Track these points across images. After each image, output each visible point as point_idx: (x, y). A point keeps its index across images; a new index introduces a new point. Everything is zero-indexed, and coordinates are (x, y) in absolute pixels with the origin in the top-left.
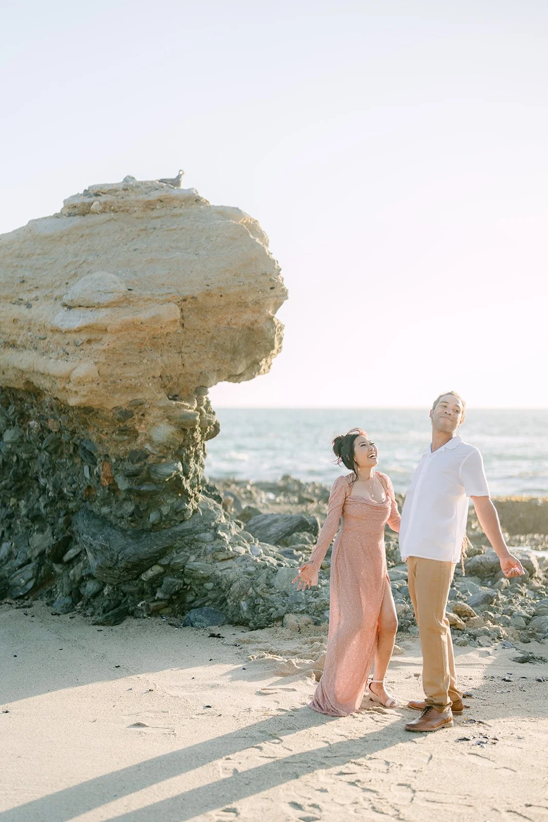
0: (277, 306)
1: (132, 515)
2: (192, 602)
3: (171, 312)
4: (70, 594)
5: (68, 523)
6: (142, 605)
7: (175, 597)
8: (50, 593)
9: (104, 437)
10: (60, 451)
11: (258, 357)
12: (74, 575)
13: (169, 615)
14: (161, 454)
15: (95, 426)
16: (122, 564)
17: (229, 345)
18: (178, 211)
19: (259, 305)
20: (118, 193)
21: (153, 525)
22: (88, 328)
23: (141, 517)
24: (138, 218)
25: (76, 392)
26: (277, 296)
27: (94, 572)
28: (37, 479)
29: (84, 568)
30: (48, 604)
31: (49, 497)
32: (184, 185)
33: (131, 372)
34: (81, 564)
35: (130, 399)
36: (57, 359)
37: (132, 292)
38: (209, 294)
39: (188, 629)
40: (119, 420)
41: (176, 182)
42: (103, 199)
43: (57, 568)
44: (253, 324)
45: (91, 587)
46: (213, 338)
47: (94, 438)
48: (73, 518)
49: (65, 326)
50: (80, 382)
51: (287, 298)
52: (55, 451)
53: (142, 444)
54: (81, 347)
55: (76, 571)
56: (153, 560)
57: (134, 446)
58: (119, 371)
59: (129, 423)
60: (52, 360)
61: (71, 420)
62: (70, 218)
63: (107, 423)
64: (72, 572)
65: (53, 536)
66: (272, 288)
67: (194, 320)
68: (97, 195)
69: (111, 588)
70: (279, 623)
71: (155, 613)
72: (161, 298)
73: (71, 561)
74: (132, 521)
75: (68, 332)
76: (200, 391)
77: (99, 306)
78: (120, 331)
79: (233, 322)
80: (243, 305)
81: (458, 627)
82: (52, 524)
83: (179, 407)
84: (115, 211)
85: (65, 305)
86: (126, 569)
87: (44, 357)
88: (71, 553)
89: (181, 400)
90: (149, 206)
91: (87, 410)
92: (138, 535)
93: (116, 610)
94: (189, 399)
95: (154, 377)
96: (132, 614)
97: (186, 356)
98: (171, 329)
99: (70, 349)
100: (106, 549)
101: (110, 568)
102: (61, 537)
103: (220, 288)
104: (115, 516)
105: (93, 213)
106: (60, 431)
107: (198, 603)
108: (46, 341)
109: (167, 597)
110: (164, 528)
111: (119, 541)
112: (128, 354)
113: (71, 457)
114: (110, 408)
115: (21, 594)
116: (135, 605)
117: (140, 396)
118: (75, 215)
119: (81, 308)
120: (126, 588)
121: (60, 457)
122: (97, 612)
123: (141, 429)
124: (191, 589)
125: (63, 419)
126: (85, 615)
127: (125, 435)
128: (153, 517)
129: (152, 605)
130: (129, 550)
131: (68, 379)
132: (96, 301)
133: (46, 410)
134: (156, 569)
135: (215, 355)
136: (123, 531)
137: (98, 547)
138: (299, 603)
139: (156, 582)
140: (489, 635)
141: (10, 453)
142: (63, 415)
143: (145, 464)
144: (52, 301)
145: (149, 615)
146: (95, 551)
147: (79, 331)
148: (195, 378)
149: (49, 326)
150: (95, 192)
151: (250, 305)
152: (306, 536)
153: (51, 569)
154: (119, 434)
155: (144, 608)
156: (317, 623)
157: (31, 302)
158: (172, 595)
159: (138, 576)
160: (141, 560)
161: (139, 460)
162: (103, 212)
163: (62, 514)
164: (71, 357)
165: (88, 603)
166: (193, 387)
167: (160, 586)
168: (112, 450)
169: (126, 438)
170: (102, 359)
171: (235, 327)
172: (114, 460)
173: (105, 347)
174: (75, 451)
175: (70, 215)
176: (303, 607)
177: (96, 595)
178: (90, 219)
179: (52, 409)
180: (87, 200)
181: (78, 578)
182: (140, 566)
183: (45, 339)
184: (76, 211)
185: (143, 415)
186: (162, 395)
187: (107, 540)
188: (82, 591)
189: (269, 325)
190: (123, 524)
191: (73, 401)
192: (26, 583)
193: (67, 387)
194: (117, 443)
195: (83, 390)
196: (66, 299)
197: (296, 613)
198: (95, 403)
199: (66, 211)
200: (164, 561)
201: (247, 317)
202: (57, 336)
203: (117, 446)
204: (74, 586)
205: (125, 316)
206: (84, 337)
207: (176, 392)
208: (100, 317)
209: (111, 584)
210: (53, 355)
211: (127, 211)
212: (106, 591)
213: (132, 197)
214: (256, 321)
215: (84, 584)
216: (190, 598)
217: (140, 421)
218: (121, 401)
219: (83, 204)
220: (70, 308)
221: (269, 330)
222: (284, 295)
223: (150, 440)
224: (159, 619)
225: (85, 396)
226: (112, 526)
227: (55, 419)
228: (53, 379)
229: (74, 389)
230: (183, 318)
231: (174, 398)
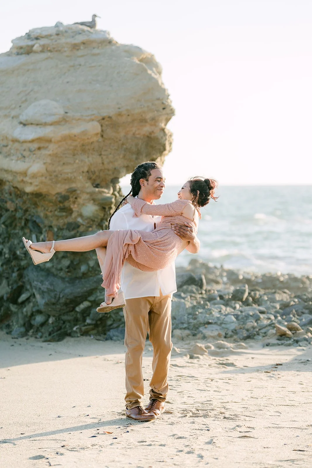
0: (168, 120)
1: (68, 267)
2: (111, 325)
3: (94, 128)
4: (24, 325)
5: (21, 276)
6: (77, 329)
7: (99, 322)
8: (8, 326)
9: (49, 214)
10: (14, 224)
11: (155, 157)
12: (27, 312)
13: (95, 335)
14: (89, 225)
15: (42, 206)
16: (62, 301)
17: (134, 149)
18: (96, 51)
19: (155, 121)
20: (52, 37)
21: (84, 274)
22: (39, 140)
23: (75, 269)
24: (67, 56)
25: (31, 183)
26: (167, 114)
27: (42, 308)
29: (34, 306)
30: (7, 333)
31: (5, 258)
33: (67, 169)
34: (31, 304)
35: (67, 187)
36: (17, 160)
37: (68, 114)
38: (120, 115)
39: (109, 342)
40: (60, 202)
41: (92, 24)
42: (42, 42)
43: (13, 308)
44: (150, 134)
45: (39, 319)
46: (123, 144)
47: (42, 215)
48: (25, 272)
49: (23, 138)
50: (34, 176)
51: (174, 115)
52: (11, 224)
53: (76, 218)
54: (34, 152)
55: (27, 309)
56: (84, 297)
57: (70, 220)
58: (60, 168)
59: (66, 204)
60: (14, 161)
61: (24, 202)
62: (19, 56)
63: (51, 204)
64: (25, 310)
65: (8, 285)
66: (164, 109)
67: (110, 133)
68: (37, 39)
69: (54, 319)
71: (85, 333)
72: (88, 118)
73: (23, 303)
74: (68, 272)
75: (25, 142)
76: (115, 181)
77: (45, 124)
78: (60, 141)
79: (137, 132)
80: (143, 121)
81: (287, 336)
82: (7, 278)
83: (101, 192)
84: (50, 51)
85: (21, 123)
86: (66, 304)
87: (7, 159)
88: (23, 297)
89: (102, 187)
90: (75, 47)
91: (38, 195)
92: (73, 280)
93: (59, 332)
94: (107, 187)
95: (83, 172)
96: (70, 335)
97: (104, 157)
98: (95, 139)
99: (26, 153)
100: (51, 291)
101: (54, 304)
102: (15, 286)
103: (127, 110)
104: (57, 269)
105: (36, 52)
106: (16, 210)
107: (115, 325)
108: (8, 148)
109: (94, 322)
110: (91, 276)
111: (60, 285)
112: (66, 157)
113: (22, 228)
114: (54, 192)
116: (72, 328)
117: (74, 185)
118: (21, 54)
119: (33, 126)
120: (65, 318)
121: (15, 228)
122: (44, 335)
123: (74, 207)
124: (110, 316)
125: (19, 202)
126: (36, 338)
127: (64, 212)
128: (83, 268)
129: (83, 328)
130: (68, 291)
131: (25, 174)
132: (44, 121)
133: (6, 195)
134: (85, 304)
135: (124, 156)
136: (63, 279)
137: (45, 290)
138: (183, 323)
139: (86, 312)
140: (307, 341)
142: (19, 199)
143: (78, 232)
144: (11, 118)
145: (82, 335)
146: (42, 293)
147: (32, 141)
148: (110, 173)
149: (10, 138)
150: (36, 36)
151: (148, 121)
152: (194, 288)
153: (8, 309)
154: (59, 212)
155: (78, 331)
156: (194, 335)
158: (97, 321)
159: (73, 309)
160: (76, 297)
161: (74, 229)
162: (42, 51)
163: (16, 269)
164: (27, 160)
165: (38, 330)
166: (110, 178)
167: (89, 315)
168: (54, 223)
169: (64, 214)
170: (49, 160)
171: (138, 136)
172: (56, 229)
173: (50, 152)
174: (25, 224)
175: (18, 54)
176: (185, 325)
177: (43, 324)
178: (33, 58)
179: (11, 194)
180: (30, 43)
181: (29, 314)
182: (75, 302)
183: (7, 146)
184: (22, 50)
185: (76, 198)
186: (88, 184)
187: (51, 284)
188: (33, 322)
189: (162, 134)
190: (62, 274)
191: (28, 189)
193: (25, 179)
194: (58, 218)
195: (36, 182)
196: (23, 118)
197: (181, 329)
198: (44, 190)
199: (15, 51)
200: (92, 298)
201: (147, 129)
202: (16, 145)
203: (58, 220)
204: (27, 319)
205: (64, 131)
206: (36, 145)
207: (98, 182)
208: (47, 132)
209: (54, 316)
210: (14, 158)
211: (60, 51)
212: (51, 321)
213: (63, 40)
214: (153, 132)
215: (33, 318)
216: (109, 322)
217: (74, 203)
218: (61, 188)
219: (28, 46)
220: (25, 125)
221: (162, 138)
222: (172, 112)
223: (81, 215)
224: (88, 337)
225: (37, 186)
226: (55, 276)
227: (13, 201)
228: (14, 174)
229: (30, 181)
230: (102, 131)
231: (97, 186)
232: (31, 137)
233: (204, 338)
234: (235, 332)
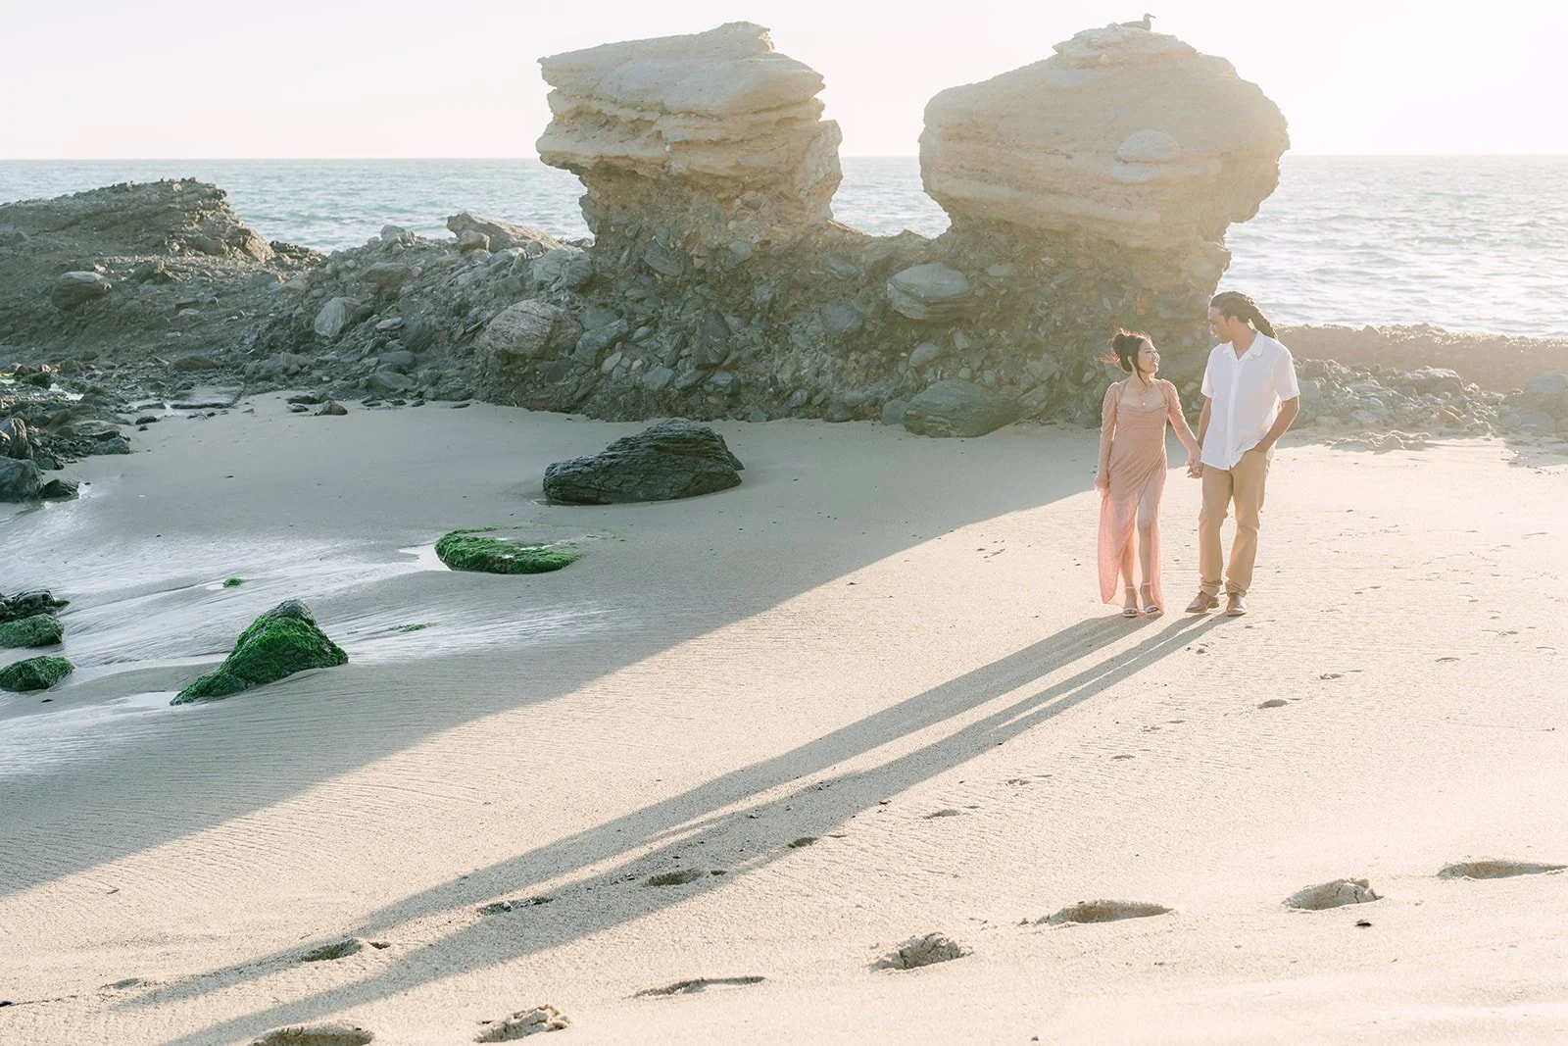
3: (1216, 166)
9: (1150, 274)
11: (1260, 199)
14: (1201, 288)
15: (1141, 264)
19: (1271, 155)
20: (1121, 46)
22: (1152, 182)
25: (1139, 237)
26: (1283, 146)
28: (1032, 311)
31: (1056, 327)
32: (1156, 28)
33: (1182, 219)
35: (1179, 240)
36: (1118, 207)
37: (1185, 150)
38: (1240, 149)
40: (1167, 259)
41: (1146, 23)
42: (1110, 51)
44: (1263, 171)
47: (1135, 274)
49: (1126, 179)
50: (1145, 228)
53: (1186, 279)
54: (1144, 198)
57: (1177, 281)
58: (1175, 218)
59: (1175, 261)
60: (1114, 209)
62: (1081, 70)
63: (1155, 261)
65: (1058, 361)
70: (1313, 424)
72: (1207, 154)
75: (1131, 184)
76: (1222, 231)
77: (1158, 162)
78: (1180, 184)
80: (1261, 157)
82: (1053, 352)
83: (1215, 247)
84: (1121, 63)
85: (1119, 159)
87: (1102, 205)
88: (1087, 376)
91: (1142, 252)
95: (1197, 222)
97: (1216, 203)
98: (1213, 180)
99: (1133, 199)
103: (1247, 143)
105: (1101, 64)
108: (1102, 191)
112: (1183, 204)
114: (1164, 249)
115: (1034, 414)
117: (1186, 238)
118: (1082, 67)
119: (1140, 164)
121: (1075, 290)
123: (1185, 266)
127: (1170, 271)
131: (1132, 225)
132: (1155, 158)
141: (1001, 286)
144: (1097, 153)
147: (1142, 184)
148: (1218, 221)
149: (1104, 178)
150: (1100, 43)
151: (1267, 156)
156: (1344, 423)
157: (1072, 153)
161: (1181, 293)
162: (1110, 63)
164: (1135, 207)
169: (1170, 274)
170: (1164, 208)
172: (1156, 293)
173: (1167, 198)
174: (1096, 285)
175: (1079, 67)
179: (1089, 248)
180: (1096, 53)
183: (1099, 188)
184: (1084, 63)
185: (1187, 254)
186: (1200, 237)
189: (1274, 171)
192: (1039, 404)
193: (1130, 232)
194: (1161, 279)
195: (1146, 235)
196: (1121, 153)
198: (1153, 245)
201: (1261, 167)
202: (1116, 187)
205: (1184, 171)
206: (1148, 189)
208: (1163, 172)
210: (1113, 204)
211: (1132, 63)
213: (1135, 49)
214: (1267, 168)
217: (1185, 260)
218: (1173, 243)
219: (1092, 57)
220: (1125, 162)
225: (1145, 240)
227: (1089, 257)
228: (1116, 225)
229: (1138, 234)
230: (1222, 170)
231: (1206, 239)
232: (1142, 178)
233: (1361, 426)
234: (1391, 416)
